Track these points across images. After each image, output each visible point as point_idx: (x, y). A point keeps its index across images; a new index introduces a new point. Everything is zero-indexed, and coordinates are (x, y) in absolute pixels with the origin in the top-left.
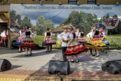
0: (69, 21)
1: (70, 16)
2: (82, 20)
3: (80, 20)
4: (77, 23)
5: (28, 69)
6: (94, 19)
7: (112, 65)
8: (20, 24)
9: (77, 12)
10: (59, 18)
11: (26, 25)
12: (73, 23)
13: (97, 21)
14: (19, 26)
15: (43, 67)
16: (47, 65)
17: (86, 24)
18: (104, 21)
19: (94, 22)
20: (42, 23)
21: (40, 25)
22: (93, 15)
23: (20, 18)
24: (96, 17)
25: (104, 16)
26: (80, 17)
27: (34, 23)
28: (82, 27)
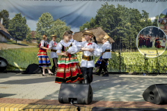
0: (97, 22)
1: (99, 13)
2: (120, 20)
3: (117, 21)
4: (112, 27)
6: (143, 20)
7: (157, 89)
8: (7, 28)
9: (112, 6)
11: (18, 29)
12: (104, 26)
13: (148, 23)
14: (6, 31)
17: (128, 28)
18: (161, 22)
19: (143, 25)
20: (48, 25)
21: (43, 29)
22: (141, 13)
23: (7, 16)
24: (146, 15)
25: (162, 15)
26: (117, 15)
28: (122, 34)
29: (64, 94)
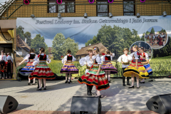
0: (98, 39)
1: (100, 32)
2: (116, 37)
3: (114, 38)
4: (110, 42)
5: (41, 110)
6: (133, 36)
8: (30, 46)
9: (109, 27)
10: (84, 35)
11: (38, 46)
12: (104, 42)
13: (138, 39)
14: (29, 48)
15: (63, 106)
16: (68, 102)
17: (122, 43)
18: (147, 38)
19: (133, 40)
20: (61, 43)
21: (57, 46)
22: (132, 31)
23: (30, 36)
24: (135, 32)
25: (147, 32)
26: (113, 33)
27: (49, 43)
28: (118, 48)
29: (76, 107)
